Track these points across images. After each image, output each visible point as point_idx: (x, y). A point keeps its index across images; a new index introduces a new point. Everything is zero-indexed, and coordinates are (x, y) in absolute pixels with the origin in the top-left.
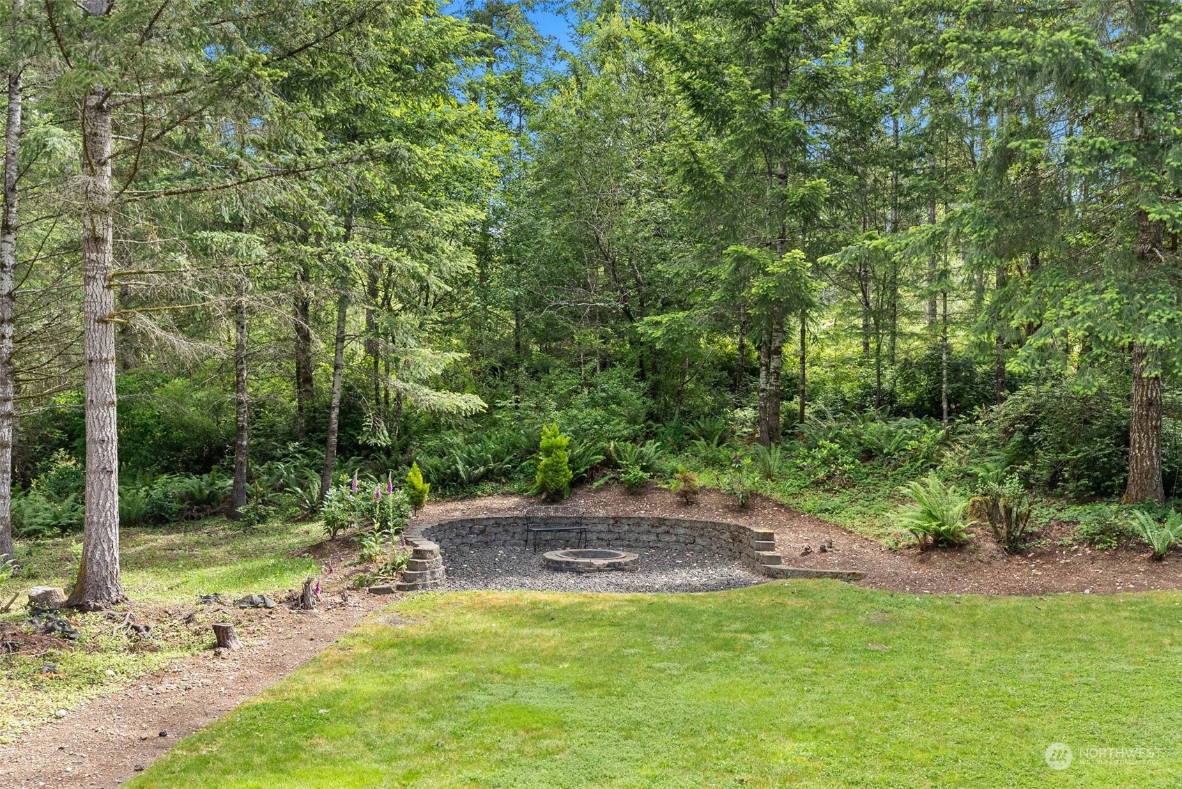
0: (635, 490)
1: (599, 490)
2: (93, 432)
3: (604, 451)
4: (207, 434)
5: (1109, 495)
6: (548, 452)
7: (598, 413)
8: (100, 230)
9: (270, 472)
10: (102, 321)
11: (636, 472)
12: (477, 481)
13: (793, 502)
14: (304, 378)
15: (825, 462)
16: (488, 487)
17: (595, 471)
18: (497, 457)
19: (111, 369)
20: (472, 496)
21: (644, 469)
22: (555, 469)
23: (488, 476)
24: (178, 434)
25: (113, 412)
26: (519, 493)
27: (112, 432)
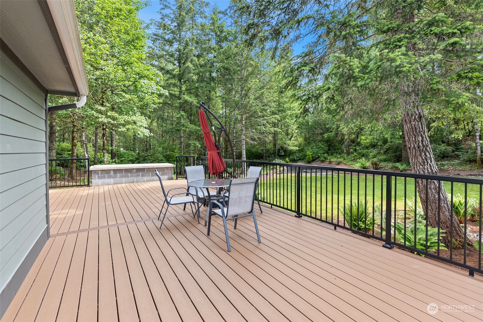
0: (323, 161)
1: (317, 161)
2: (243, 153)
3: (318, 155)
4: (261, 154)
5: (400, 161)
6: (308, 156)
7: (317, 150)
8: (243, 129)
9: (269, 159)
10: (243, 140)
11: (322, 159)
12: (298, 160)
13: (347, 163)
14: (275, 145)
15: (354, 157)
16: (300, 161)
17: (316, 159)
18: (301, 157)
19: (244, 145)
20: (297, 162)
21: (324, 158)
22: (309, 158)
23: (300, 159)
24: (257, 154)
25: (245, 150)
26: (304, 162)
27: (245, 153)
